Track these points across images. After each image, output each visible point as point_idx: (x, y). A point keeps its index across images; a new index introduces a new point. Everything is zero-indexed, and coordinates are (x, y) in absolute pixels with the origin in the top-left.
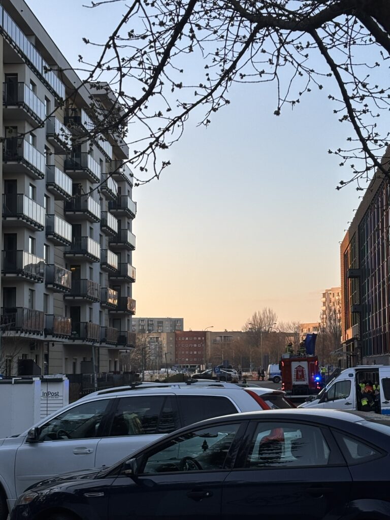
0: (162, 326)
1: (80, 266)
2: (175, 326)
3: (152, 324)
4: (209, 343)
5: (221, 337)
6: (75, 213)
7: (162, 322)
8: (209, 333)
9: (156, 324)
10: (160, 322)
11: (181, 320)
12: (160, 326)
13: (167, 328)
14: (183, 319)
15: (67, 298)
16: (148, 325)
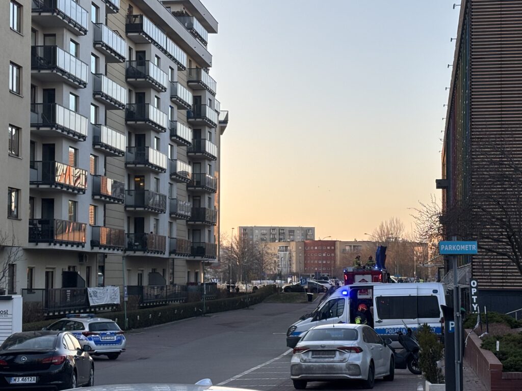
0: (294, 235)
1: (144, 176)
2: (307, 235)
3: (284, 233)
4: (338, 252)
5: (351, 246)
6: (136, 123)
7: (294, 231)
8: (338, 242)
9: (287, 233)
10: (292, 231)
11: (312, 229)
12: (292, 235)
13: (299, 237)
14: (314, 228)
15: (128, 209)
16: (279, 234)
